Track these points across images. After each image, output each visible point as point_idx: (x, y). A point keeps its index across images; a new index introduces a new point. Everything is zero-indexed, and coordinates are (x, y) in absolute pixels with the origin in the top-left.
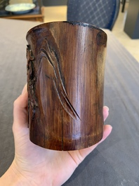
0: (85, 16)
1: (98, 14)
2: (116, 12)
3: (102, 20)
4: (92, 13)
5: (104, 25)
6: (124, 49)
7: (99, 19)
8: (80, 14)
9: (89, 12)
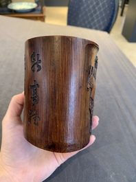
0: (85, 18)
1: (97, 17)
2: (115, 16)
3: (101, 23)
4: (91, 15)
5: (103, 28)
6: (120, 51)
7: (99, 22)
8: (80, 16)
9: (89, 14)
